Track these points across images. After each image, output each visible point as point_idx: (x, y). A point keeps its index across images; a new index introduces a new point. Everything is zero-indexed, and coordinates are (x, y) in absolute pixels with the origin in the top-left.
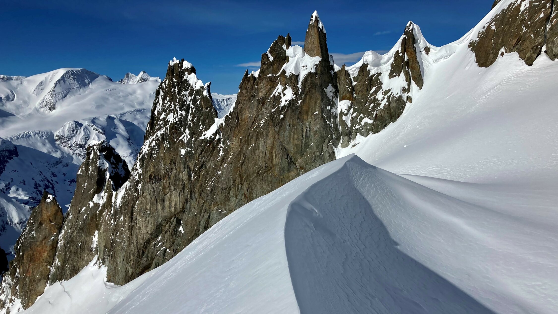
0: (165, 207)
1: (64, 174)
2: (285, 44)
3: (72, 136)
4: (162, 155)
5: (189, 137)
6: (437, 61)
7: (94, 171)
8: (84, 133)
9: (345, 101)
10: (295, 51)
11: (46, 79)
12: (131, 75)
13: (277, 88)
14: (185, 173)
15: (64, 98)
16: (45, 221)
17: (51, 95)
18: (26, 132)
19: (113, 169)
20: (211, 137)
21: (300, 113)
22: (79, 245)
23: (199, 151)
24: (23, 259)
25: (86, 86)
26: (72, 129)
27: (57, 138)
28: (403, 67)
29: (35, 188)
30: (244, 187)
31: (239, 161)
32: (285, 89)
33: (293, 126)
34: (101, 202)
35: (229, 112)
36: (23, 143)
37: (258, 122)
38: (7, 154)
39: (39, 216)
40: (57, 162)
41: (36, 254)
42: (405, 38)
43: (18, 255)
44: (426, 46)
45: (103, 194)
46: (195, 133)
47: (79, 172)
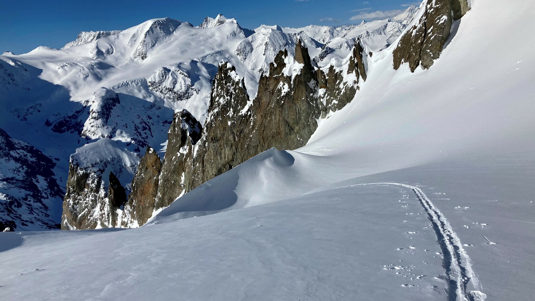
0: (222, 157)
1: (158, 117)
2: (284, 55)
3: (162, 81)
4: (218, 125)
5: (233, 113)
6: (376, 61)
7: (179, 131)
8: (172, 78)
9: (322, 89)
10: (289, 60)
11: (137, 31)
12: (209, 19)
13: (280, 84)
14: (232, 136)
15: (153, 47)
16: (149, 166)
17: (142, 45)
18: (124, 81)
19: (191, 129)
20: (245, 113)
21: (293, 99)
22: (173, 182)
23: (239, 122)
24: (137, 193)
25: (171, 34)
26: (161, 75)
27: (150, 84)
28: (354, 67)
29: (135, 130)
30: (266, 145)
31: (262, 129)
32: (284, 84)
33: (290, 107)
34: (185, 153)
35: (255, 97)
36: (123, 91)
37: (271, 105)
38: (111, 101)
39: (145, 163)
40: (151, 106)
41: (145, 189)
42: (355, 48)
43: (134, 190)
44: (369, 52)
45: (186, 147)
46: (236, 111)
47: (169, 132)
